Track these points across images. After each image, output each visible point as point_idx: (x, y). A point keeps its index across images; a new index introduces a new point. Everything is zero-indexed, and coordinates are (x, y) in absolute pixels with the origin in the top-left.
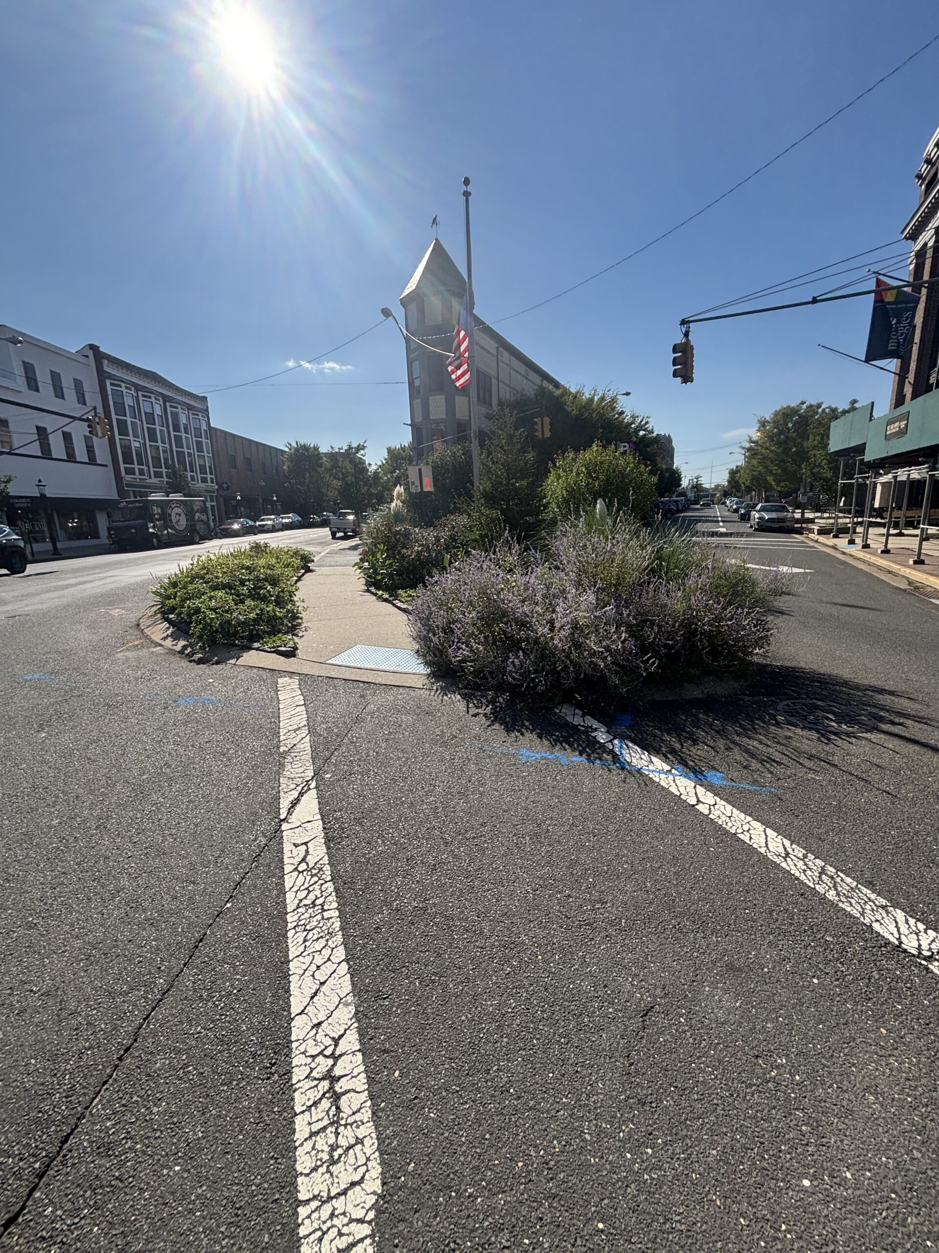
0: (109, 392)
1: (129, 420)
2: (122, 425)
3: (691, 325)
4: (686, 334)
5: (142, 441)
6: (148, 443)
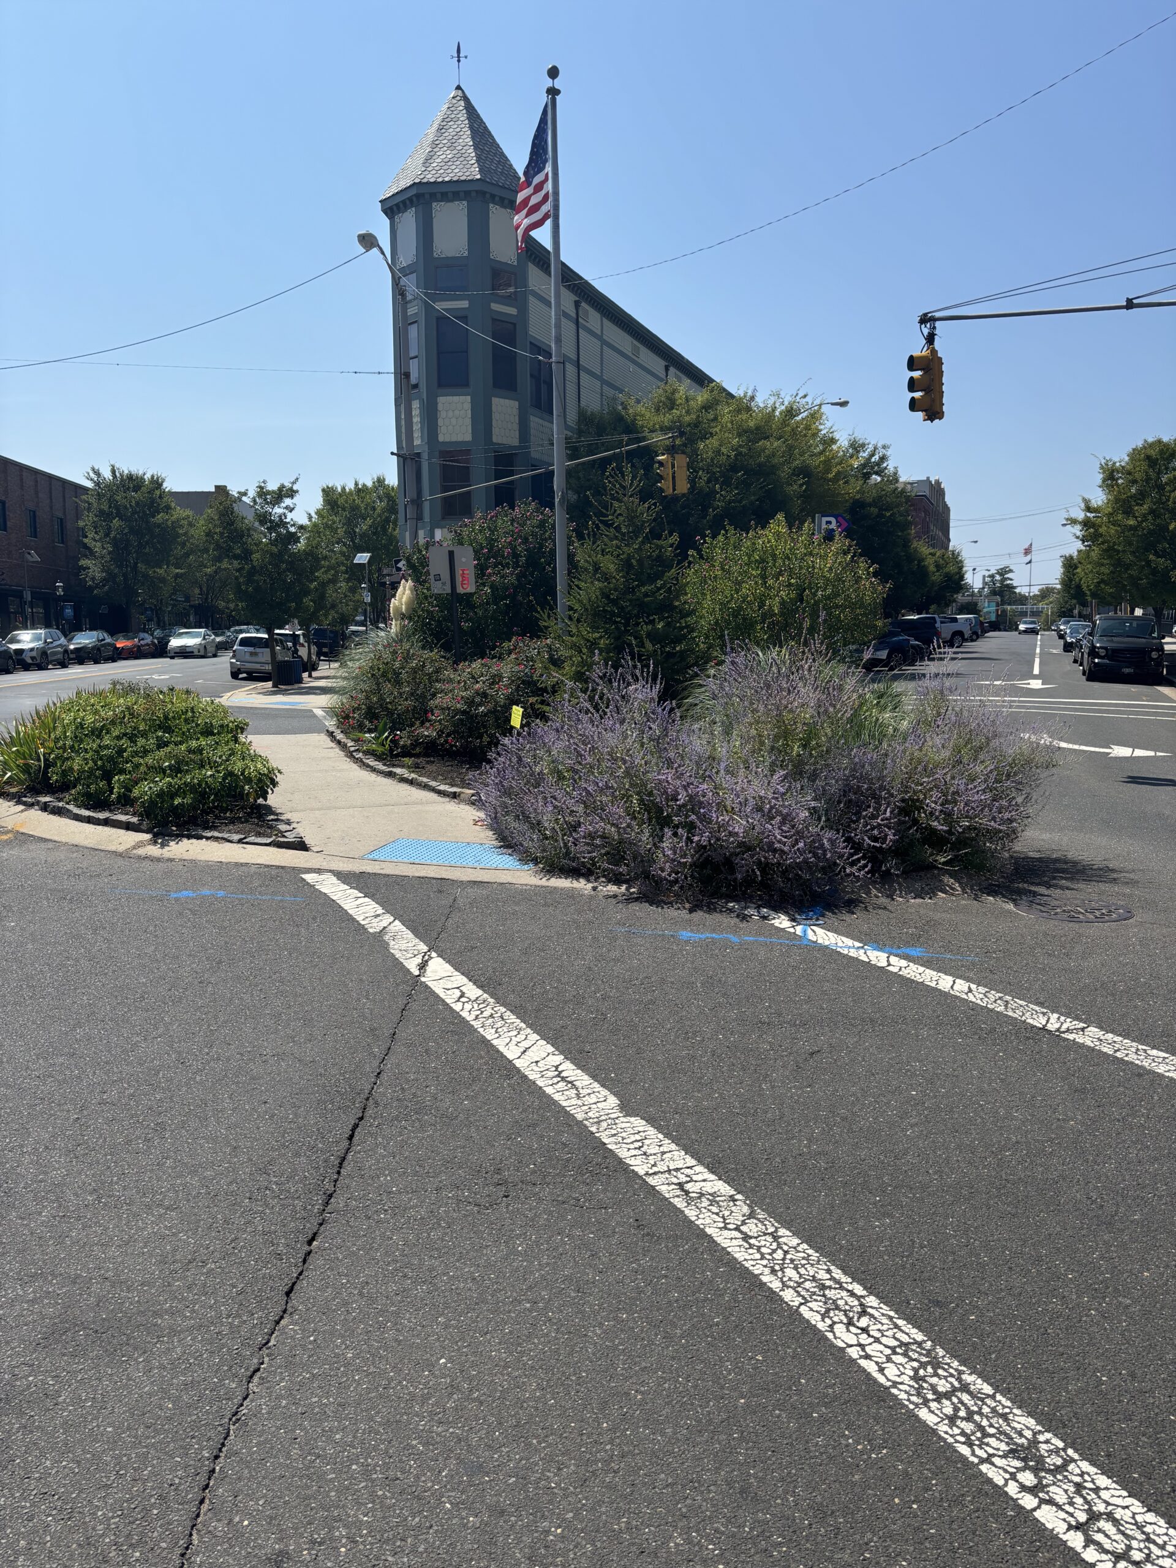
3: (938, 324)
4: (930, 339)
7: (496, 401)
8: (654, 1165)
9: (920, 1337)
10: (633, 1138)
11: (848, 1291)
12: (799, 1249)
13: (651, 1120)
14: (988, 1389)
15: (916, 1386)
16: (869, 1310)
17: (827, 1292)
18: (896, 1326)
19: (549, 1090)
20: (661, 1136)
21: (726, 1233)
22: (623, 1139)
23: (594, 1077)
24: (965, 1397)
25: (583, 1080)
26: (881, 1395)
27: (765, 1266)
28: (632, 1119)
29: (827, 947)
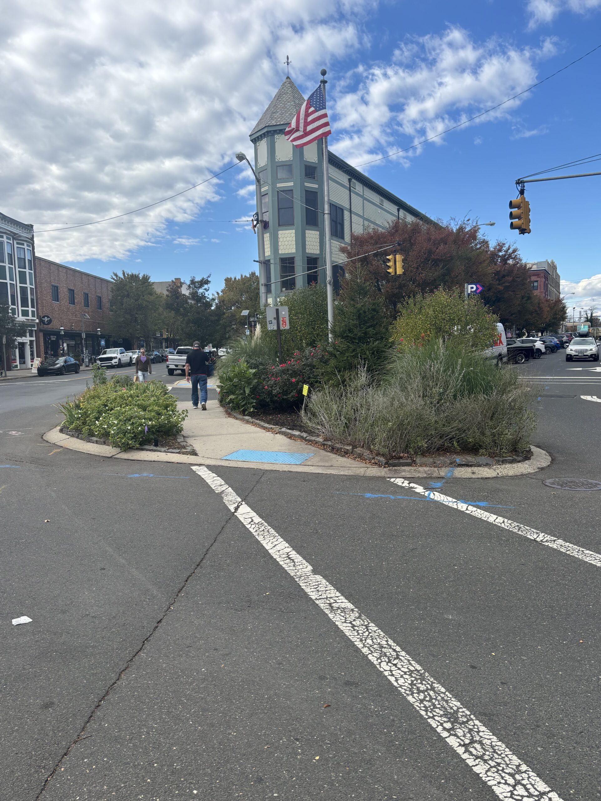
3: (525, 184)
4: (522, 192)
7: (307, 232)
8: (321, 595)
9: (419, 667)
10: (314, 584)
11: (393, 649)
12: (377, 632)
13: (325, 577)
14: (443, 690)
15: (410, 687)
16: (400, 657)
17: (383, 649)
18: (410, 664)
19: (281, 563)
20: (327, 583)
21: (345, 624)
22: (310, 584)
23: (304, 558)
24: (431, 693)
25: (298, 558)
26: (393, 690)
27: (358, 638)
28: (316, 576)
29: (438, 502)
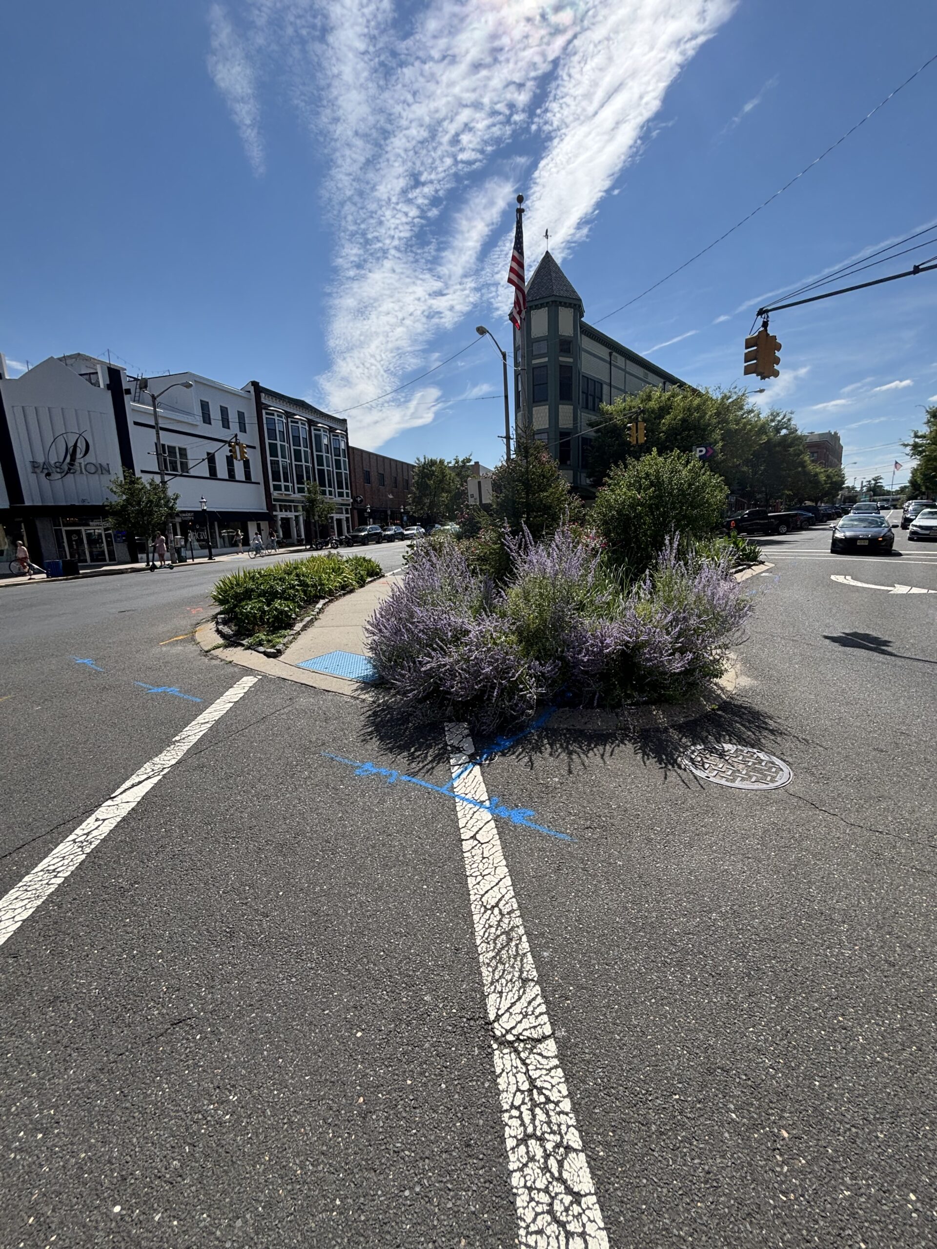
0: (265, 422)
1: (279, 443)
2: (273, 447)
3: (770, 314)
4: (765, 324)
5: (289, 461)
6: (294, 463)
7: (560, 406)
